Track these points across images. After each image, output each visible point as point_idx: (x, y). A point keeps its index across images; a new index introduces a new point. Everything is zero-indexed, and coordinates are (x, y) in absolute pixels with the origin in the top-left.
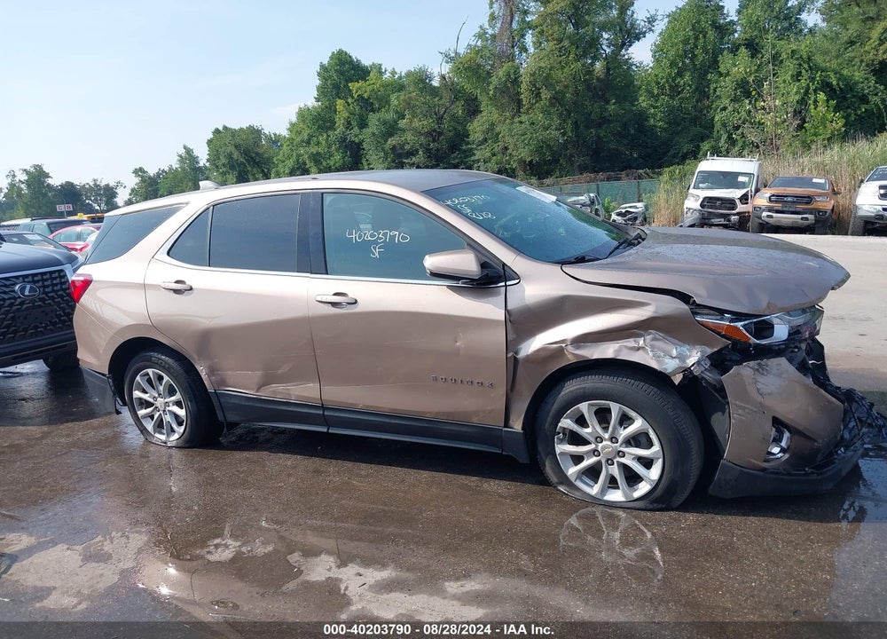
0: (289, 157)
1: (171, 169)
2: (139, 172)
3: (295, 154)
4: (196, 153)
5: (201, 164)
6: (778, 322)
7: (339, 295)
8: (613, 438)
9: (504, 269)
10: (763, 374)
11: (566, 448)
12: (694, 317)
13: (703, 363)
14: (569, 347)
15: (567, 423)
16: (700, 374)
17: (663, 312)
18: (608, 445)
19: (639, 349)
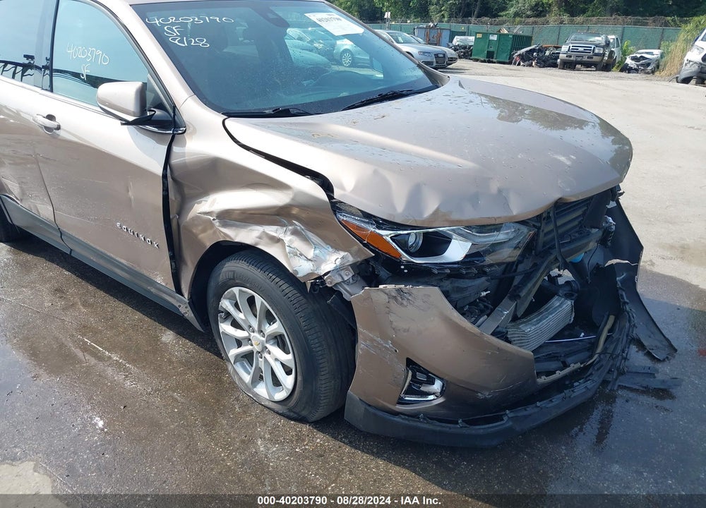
6: (455, 236)
7: (51, 117)
8: (261, 331)
9: (174, 112)
10: (402, 304)
11: (226, 328)
12: (336, 215)
13: (343, 273)
14: (217, 223)
15: (226, 304)
16: (335, 285)
17: (301, 200)
18: (256, 336)
19: (278, 240)
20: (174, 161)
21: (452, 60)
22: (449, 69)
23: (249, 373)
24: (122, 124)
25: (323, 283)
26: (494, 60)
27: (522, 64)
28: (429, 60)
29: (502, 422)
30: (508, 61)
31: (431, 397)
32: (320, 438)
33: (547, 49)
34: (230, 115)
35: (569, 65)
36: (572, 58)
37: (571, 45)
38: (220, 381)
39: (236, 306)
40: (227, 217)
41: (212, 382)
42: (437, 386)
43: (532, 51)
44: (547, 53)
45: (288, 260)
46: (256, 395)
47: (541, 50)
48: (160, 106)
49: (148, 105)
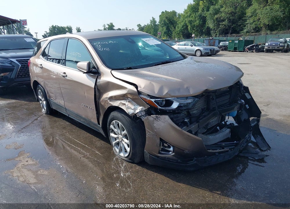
0: (182, 22)
1: (148, 25)
2: (139, 25)
3: (184, 21)
4: (156, 20)
5: (157, 24)
6: (175, 101)
7: (64, 73)
8: (121, 134)
9: (98, 69)
10: (157, 121)
11: (112, 135)
12: (139, 95)
13: (142, 113)
14: (109, 101)
15: (112, 126)
16: (140, 116)
17: (130, 92)
18: (120, 136)
19: (124, 104)
20: (98, 84)
21: (218, 51)
22: (217, 55)
23: (118, 149)
24: (83, 73)
25: (136, 116)
26: (237, 51)
27: (249, 51)
28: (208, 52)
29: (193, 161)
30: (243, 51)
31: (170, 153)
32: (138, 168)
33: (260, 45)
34: (113, 69)
35: (269, 51)
36: (270, 48)
37: (269, 43)
38: (110, 152)
39: (115, 127)
40: (112, 98)
41: (108, 152)
42: (171, 149)
43: (254, 46)
44: (260, 47)
45: (127, 110)
46: (120, 156)
47: (257, 45)
48: (94, 68)
49: (91, 68)
